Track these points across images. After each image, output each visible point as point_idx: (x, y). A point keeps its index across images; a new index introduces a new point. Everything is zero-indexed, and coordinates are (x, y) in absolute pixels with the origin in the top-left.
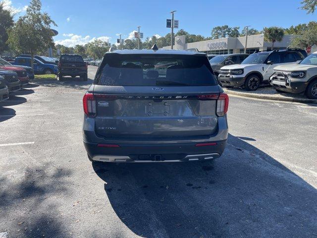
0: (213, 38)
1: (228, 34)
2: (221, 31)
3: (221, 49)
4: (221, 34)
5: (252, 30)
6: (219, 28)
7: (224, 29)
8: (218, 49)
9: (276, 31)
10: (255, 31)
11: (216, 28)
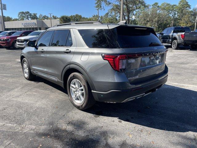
0: (20, 19)
1: (30, 17)
2: (24, 15)
3: (33, 27)
4: (25, 17)
5: (45, 16)
6: (23, 13)
7: (27, 14)
8: (30, 27)
9: (67, 18)
10: (47, 17)
11: (21, 13)
